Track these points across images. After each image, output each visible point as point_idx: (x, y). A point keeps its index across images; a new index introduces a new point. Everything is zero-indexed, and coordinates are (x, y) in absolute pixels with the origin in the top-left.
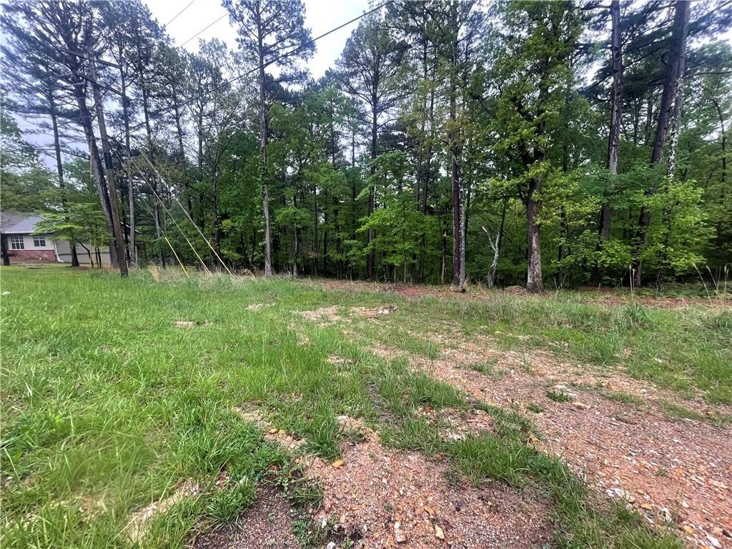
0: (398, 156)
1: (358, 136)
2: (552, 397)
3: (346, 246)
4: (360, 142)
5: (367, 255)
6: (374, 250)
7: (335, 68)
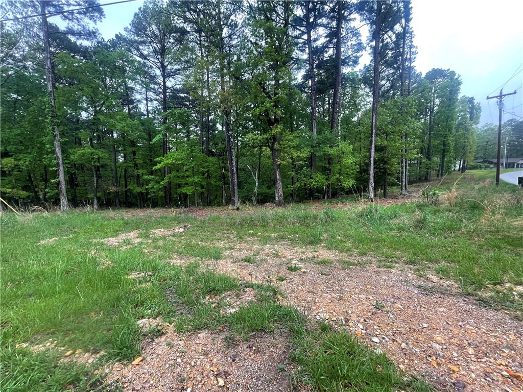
0: (185, 112)
1: (151, 93)
2: (291, 269)
3: (145, 180)
4: (153, 98)
5: (164, 187)
6: (170, 183)
7: (124, 33)
